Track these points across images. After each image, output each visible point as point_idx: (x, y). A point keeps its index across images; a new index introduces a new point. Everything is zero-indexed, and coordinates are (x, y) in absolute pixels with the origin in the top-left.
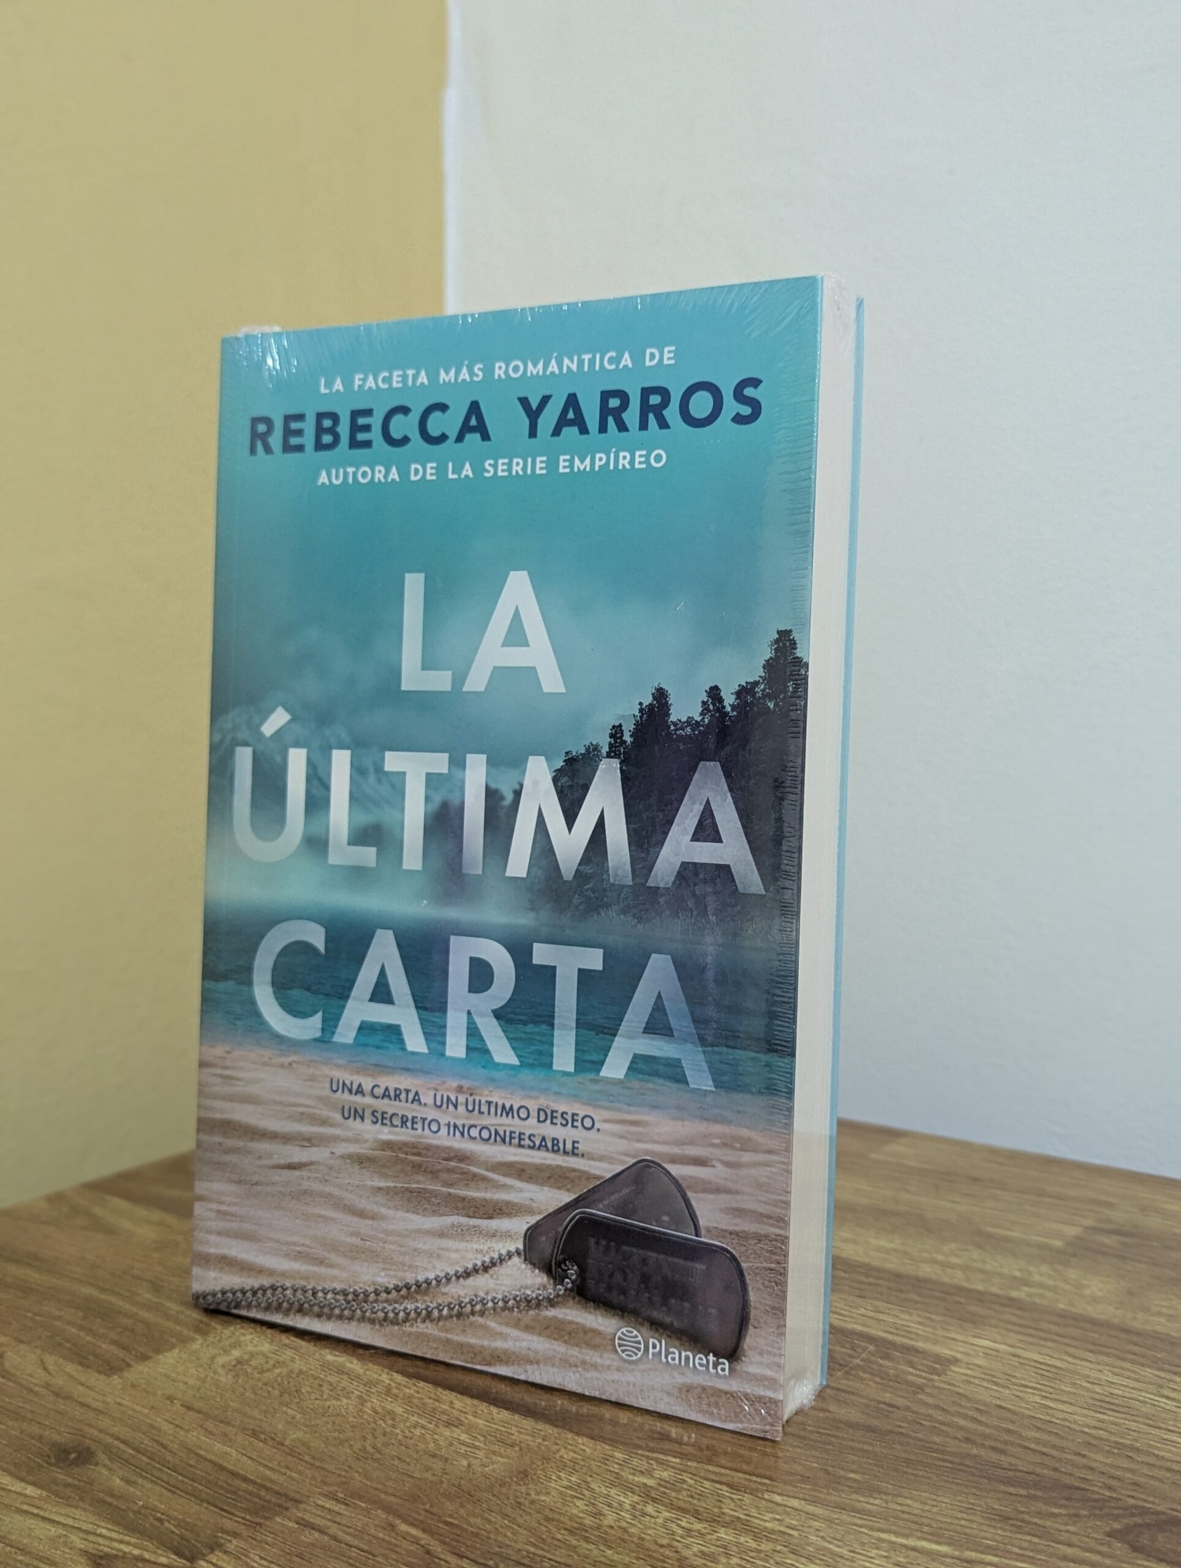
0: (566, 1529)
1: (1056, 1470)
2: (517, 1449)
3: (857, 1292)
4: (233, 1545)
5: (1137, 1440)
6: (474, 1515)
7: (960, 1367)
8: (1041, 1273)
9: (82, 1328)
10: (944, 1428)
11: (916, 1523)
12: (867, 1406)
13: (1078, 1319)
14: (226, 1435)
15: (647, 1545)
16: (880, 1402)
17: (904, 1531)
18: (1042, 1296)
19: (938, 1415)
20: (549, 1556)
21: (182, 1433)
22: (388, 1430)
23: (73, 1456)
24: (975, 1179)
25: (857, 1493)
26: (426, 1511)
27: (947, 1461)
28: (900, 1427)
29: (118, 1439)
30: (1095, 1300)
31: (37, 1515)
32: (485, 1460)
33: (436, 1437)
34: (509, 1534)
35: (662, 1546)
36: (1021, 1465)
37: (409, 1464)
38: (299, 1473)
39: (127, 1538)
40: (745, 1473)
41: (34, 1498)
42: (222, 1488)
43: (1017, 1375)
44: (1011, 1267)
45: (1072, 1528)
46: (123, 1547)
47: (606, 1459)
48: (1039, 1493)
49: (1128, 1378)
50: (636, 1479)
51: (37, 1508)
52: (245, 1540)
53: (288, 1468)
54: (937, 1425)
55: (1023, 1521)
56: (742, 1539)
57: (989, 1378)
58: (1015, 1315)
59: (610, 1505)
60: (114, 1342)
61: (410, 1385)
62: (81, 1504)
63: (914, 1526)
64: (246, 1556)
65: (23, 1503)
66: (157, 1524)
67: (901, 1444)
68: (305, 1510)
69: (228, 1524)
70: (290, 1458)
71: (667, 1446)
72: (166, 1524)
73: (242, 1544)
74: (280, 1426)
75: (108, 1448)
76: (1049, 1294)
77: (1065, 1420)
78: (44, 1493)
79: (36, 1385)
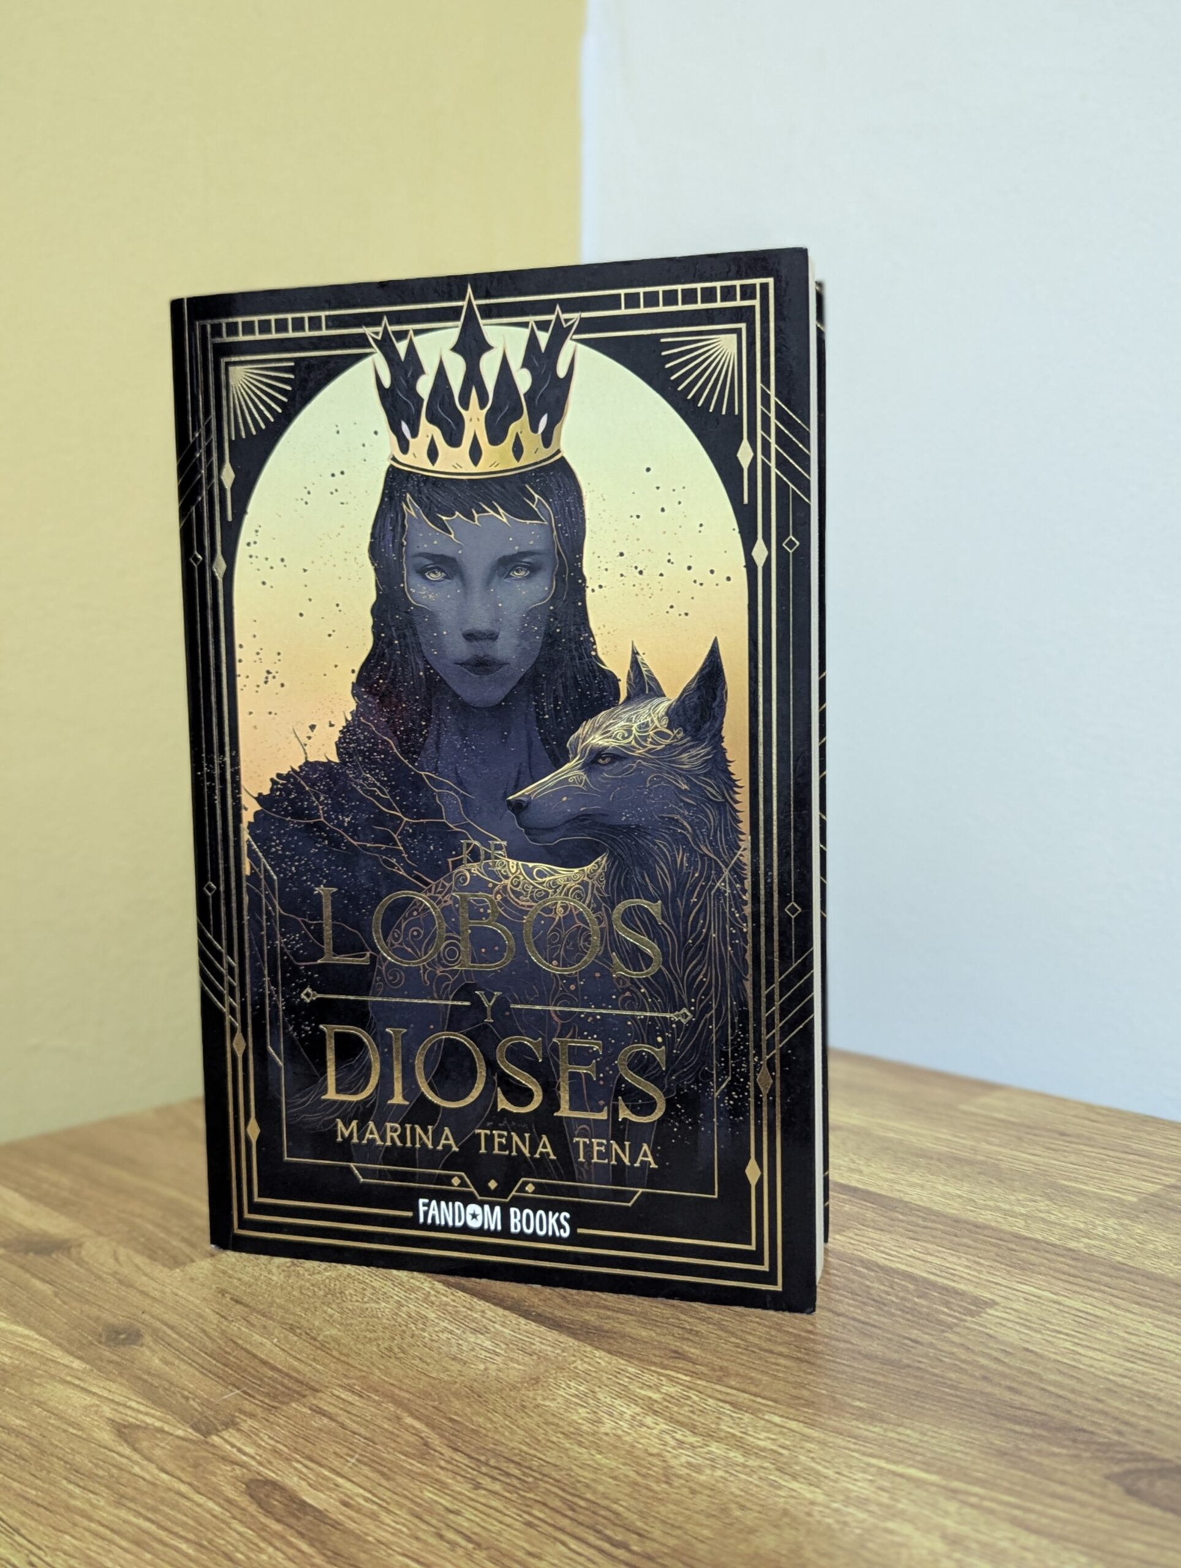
0: (563, 1433)
1: (1069, 1412)
2: (535, 1357)
3: (911, 1234)
4: (247, 1424)
5: (1161, 1390)
6: (478, 1414)
7: (996, 1310)
8: (1107, 1226)
9: (158, 1225)
10: (964, 1366)
11: (909, 1451)
12: (889, 1339)
13: (1132, 1270)
14: (265, 1327)
15: (637, 1453)
16: (905, 1338)
17: (895, 1458)
18: (1101, 1248)
19: (962, 1354)
20: (539, 1455)
21: (225, 1323)
22: (417, 1332)
23: (123, 1336)
24: (1063, 1134)
25: (857, 1420)
26: (434, 1407)
27: (957, 1396)
28: (920, 1362)
29: (166, 1324)
30: (1156, 1255)
31: (77, 1386)
32: (501, 1366)
33: (461, 1342)
34: (507, 1433)
35: (651, 1455)
36: (1033, 1405)
37: (428, 1364)
38: (323, 1365)
39: (153, 1412)
40: (751, 1394)
41: (78, 1370)
42: (250, 1374)
43: (1054, 1321)
44: (1075, 1218)
45: (1069, 1468)
46: (149, 1420)
47: (619, 1372)
48: (1044, 1433)
49: (1169, 1331)
50: (643, 1392)
51: (80, 1379)
52: (260, 1422)
53: (314, 1360)
54: (957, 1363)
55: (1021, 1458)
56: (732, 1454)
57: (1021, 1321)
58: (1068, 1265)
59: (611, 1415)
60: (184, 1240)
61: (448, 1294)
62: (119, 1379)
63: (907, 1455)
64: (257, 1435)
65: (68, 1374)
66: (183, 1401)
67: (916, 1377)
68: (321, 1399)
69: (248, 1406)
70: (319, 1352)
71: (681, 1364)
72: (192, 1402)
73: (256, 1425)
74: (317, 1323)
75: (155, 1332)
76: (1108, 1246)
77: (1092, 1366)
78: (88, 1367)
79: (105, 1273)
